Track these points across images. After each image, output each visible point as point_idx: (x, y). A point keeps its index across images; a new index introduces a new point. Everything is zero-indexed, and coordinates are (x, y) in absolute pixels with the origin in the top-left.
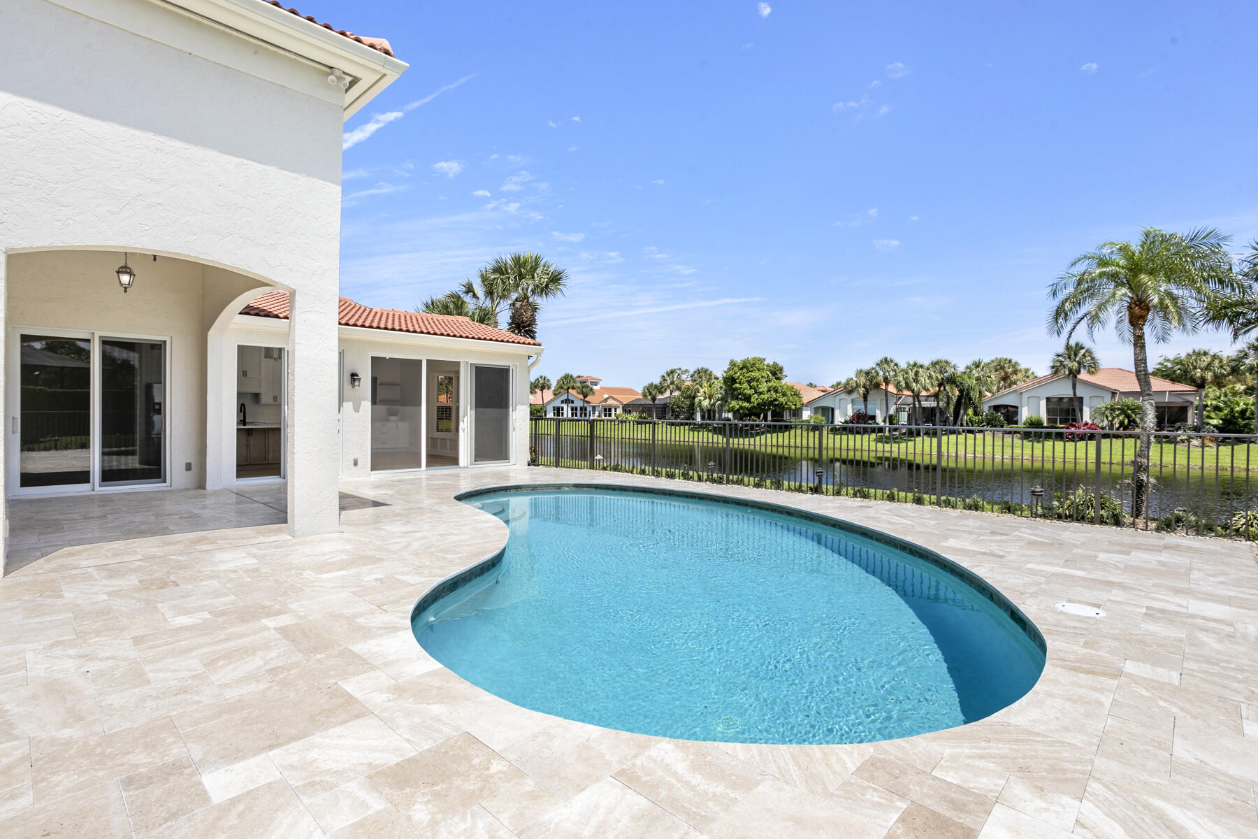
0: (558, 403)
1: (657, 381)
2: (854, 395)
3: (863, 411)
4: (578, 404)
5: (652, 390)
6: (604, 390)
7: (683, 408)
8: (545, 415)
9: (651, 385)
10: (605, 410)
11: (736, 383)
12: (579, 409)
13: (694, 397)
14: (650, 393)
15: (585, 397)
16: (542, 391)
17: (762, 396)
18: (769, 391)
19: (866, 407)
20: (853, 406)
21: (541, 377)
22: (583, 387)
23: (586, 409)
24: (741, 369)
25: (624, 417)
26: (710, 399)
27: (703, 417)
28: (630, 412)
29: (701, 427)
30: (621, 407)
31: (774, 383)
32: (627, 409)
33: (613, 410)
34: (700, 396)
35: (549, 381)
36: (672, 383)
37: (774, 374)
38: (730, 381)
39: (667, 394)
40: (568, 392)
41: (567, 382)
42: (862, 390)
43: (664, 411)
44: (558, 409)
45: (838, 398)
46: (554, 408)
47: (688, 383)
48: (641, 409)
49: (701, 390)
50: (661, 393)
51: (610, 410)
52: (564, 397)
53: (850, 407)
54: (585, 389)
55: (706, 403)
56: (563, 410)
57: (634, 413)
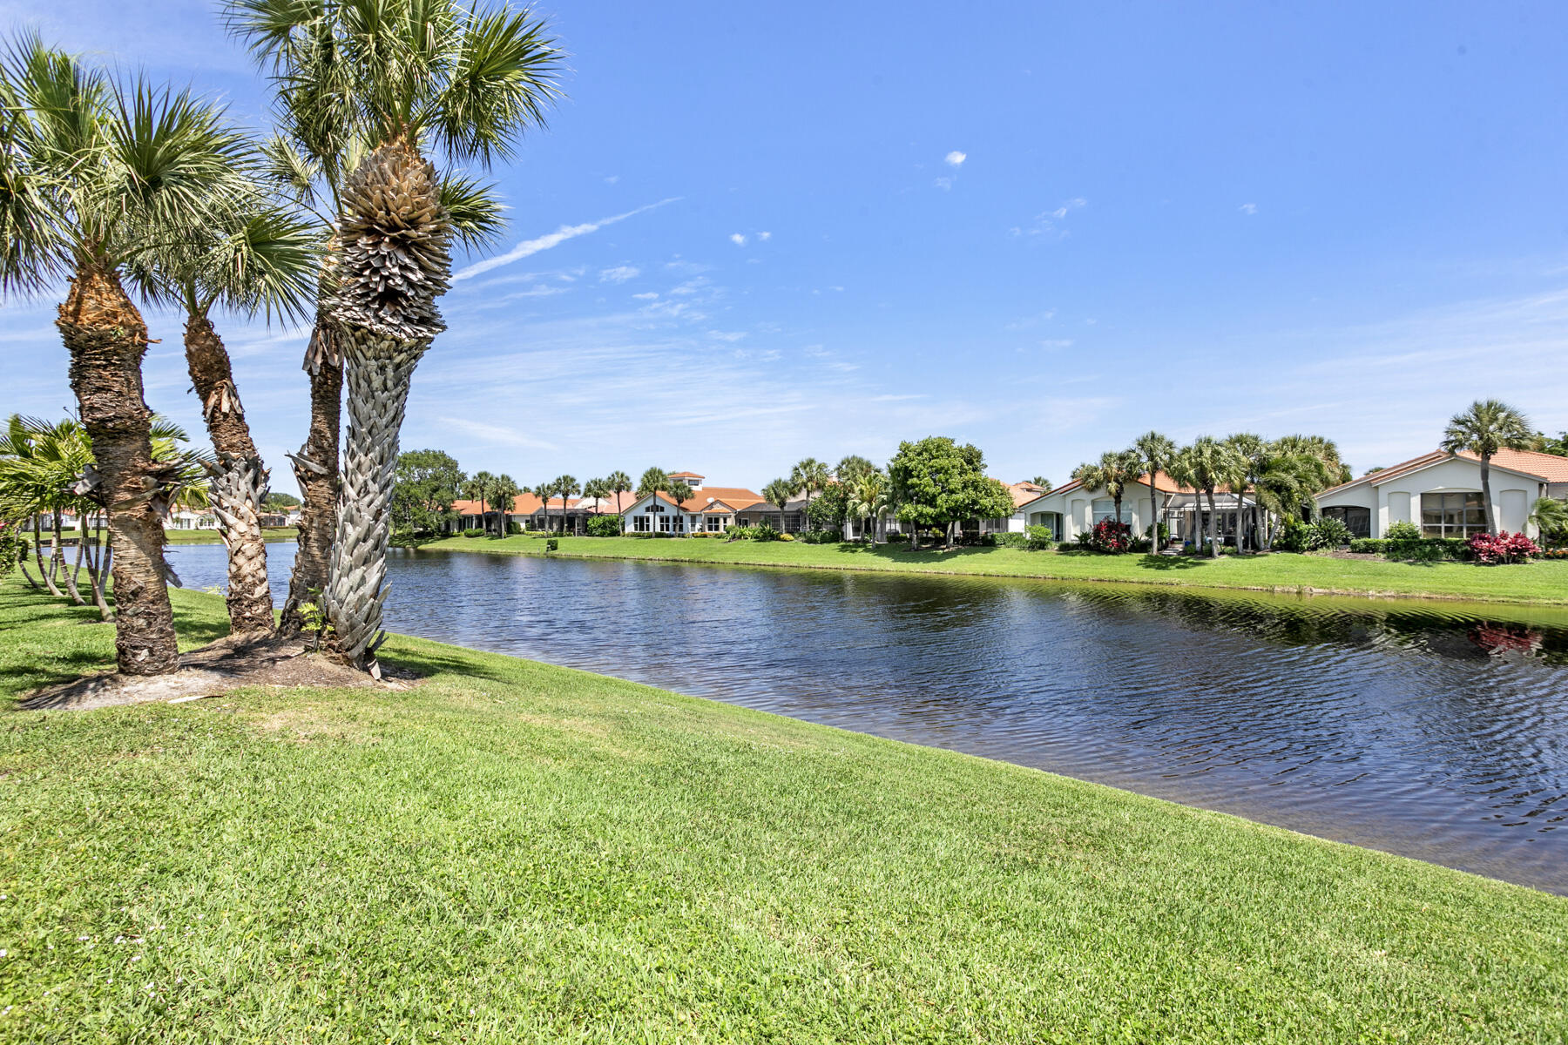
0: (641, 512)
1: (786, 476)
2: (1101, 493)
3: (1114, 517)
4: (671, 512)
5: (778, 491)
6: (708, 491)
7: (827, 516)
8: (623, 529)
9: (778, 483)
10: (710, 520)
11: (912, 477)
12: (671, 520)
13: (845, 500)
14: (777, 496)
15: (680, 501)
16: (618, 493)
17: (954, 497)
18: (965, 487)
19: (1119, 512)
20: (1093, 509)
21: (617, 473)
22: (677, 488)
23: (681, 520)
24: (920, 454)
25: (738, 530)
26: (870, 502)
27: (856, 530)
28: (746, 523)
29: (856, 545)
30: (733, 515)
31: (971, 476)
32: (743, 518)
33: (722, 520)
34: (854, 498)
35: (628, 479)
36: (810, 479)
37: (970, 462)
38: (902, 475)
39: (803, 496)
40: (655, 495)
41: (654, 479)
42: (1113, 486)
43: (795, 521)
44: (642, 519)
45: (1069, 500)
46: (636, 518)
47: (834, 479)
48: (762, 518)
49: (857, 489)
50: (794, 494)
51: (717, 520)
52: (650, 503)
53: (1089, 510)
54: (681, 491)
55: (863, 509)
56: (648, 520)
57: (753, 524)
